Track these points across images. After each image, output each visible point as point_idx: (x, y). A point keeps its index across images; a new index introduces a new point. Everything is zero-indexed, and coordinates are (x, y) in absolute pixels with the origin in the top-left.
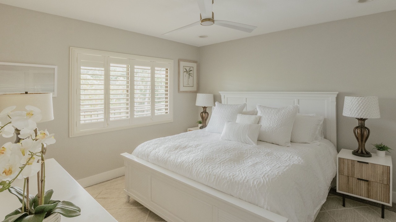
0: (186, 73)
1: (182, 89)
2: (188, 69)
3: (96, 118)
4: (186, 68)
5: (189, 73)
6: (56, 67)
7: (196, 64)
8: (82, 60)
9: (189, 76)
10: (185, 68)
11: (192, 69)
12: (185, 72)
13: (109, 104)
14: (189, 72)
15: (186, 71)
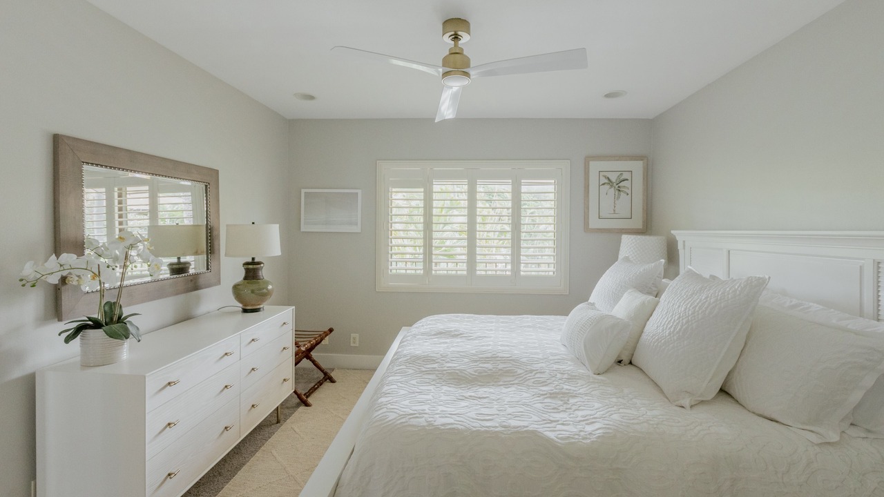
0: (607, 187)
1: (594, 223)
2: (616, 178)
3: (414, 267)
4: (608, 175)
5: (619, 187)
6: (359, 192)
7: (642, 162)
8: (391, 179)
9: (619, 195)
10: (605, 177)
11: (625, 176)
12: (603, 184)
13: (431, 246)
14: (617, 185)
15: (607, 181)
